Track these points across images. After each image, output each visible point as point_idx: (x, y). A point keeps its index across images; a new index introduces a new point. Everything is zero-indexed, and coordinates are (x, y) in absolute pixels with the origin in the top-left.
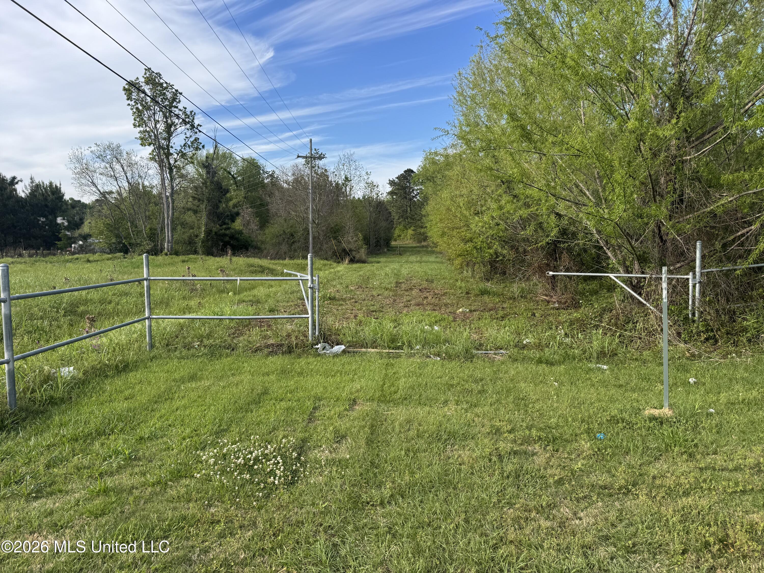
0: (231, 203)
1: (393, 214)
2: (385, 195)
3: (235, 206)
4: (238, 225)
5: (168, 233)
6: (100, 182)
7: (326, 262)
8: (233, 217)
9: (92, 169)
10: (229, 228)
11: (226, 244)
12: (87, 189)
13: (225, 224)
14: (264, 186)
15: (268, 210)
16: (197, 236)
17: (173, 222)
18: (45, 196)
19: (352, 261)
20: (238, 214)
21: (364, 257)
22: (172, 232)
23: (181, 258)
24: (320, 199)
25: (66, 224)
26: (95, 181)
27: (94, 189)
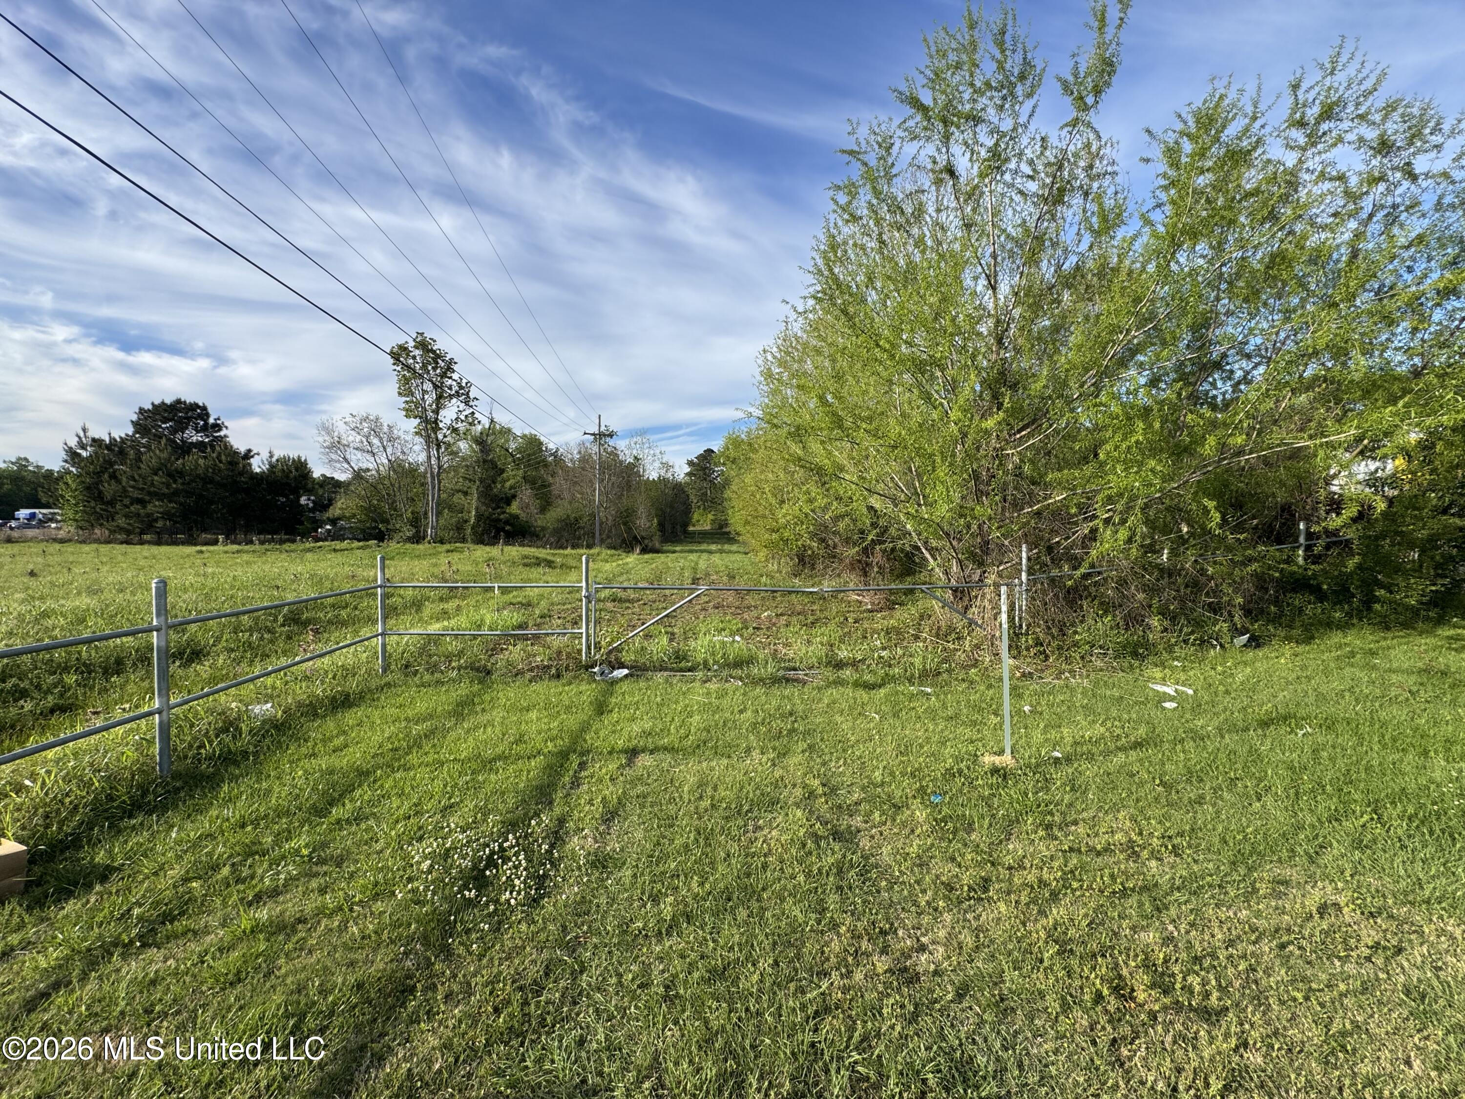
0: (508, 484)
1: (692, 497)
2: (682, 476)
3: (511, 488)
4: (514, 508)
5: (432, 518)
6: (353, 457)
7: (613, 552)
8: (508, 501)
9: (345, 442)
10: (504, 512)
11: (498, 530)
12: (338, 465)
13: (499, 507)
14: (546, 465)
15: (550, 492)
16: (466, 521)
17: (438, 504)
18: (286, 473)
19: (644, 551)
20: (514, 496)
21: (657, 545)
22: (437, 516)
23: (447, 546)
24: (609, 479)
25: (311, 505)
26: (348, 456)
27: (346, 466)
